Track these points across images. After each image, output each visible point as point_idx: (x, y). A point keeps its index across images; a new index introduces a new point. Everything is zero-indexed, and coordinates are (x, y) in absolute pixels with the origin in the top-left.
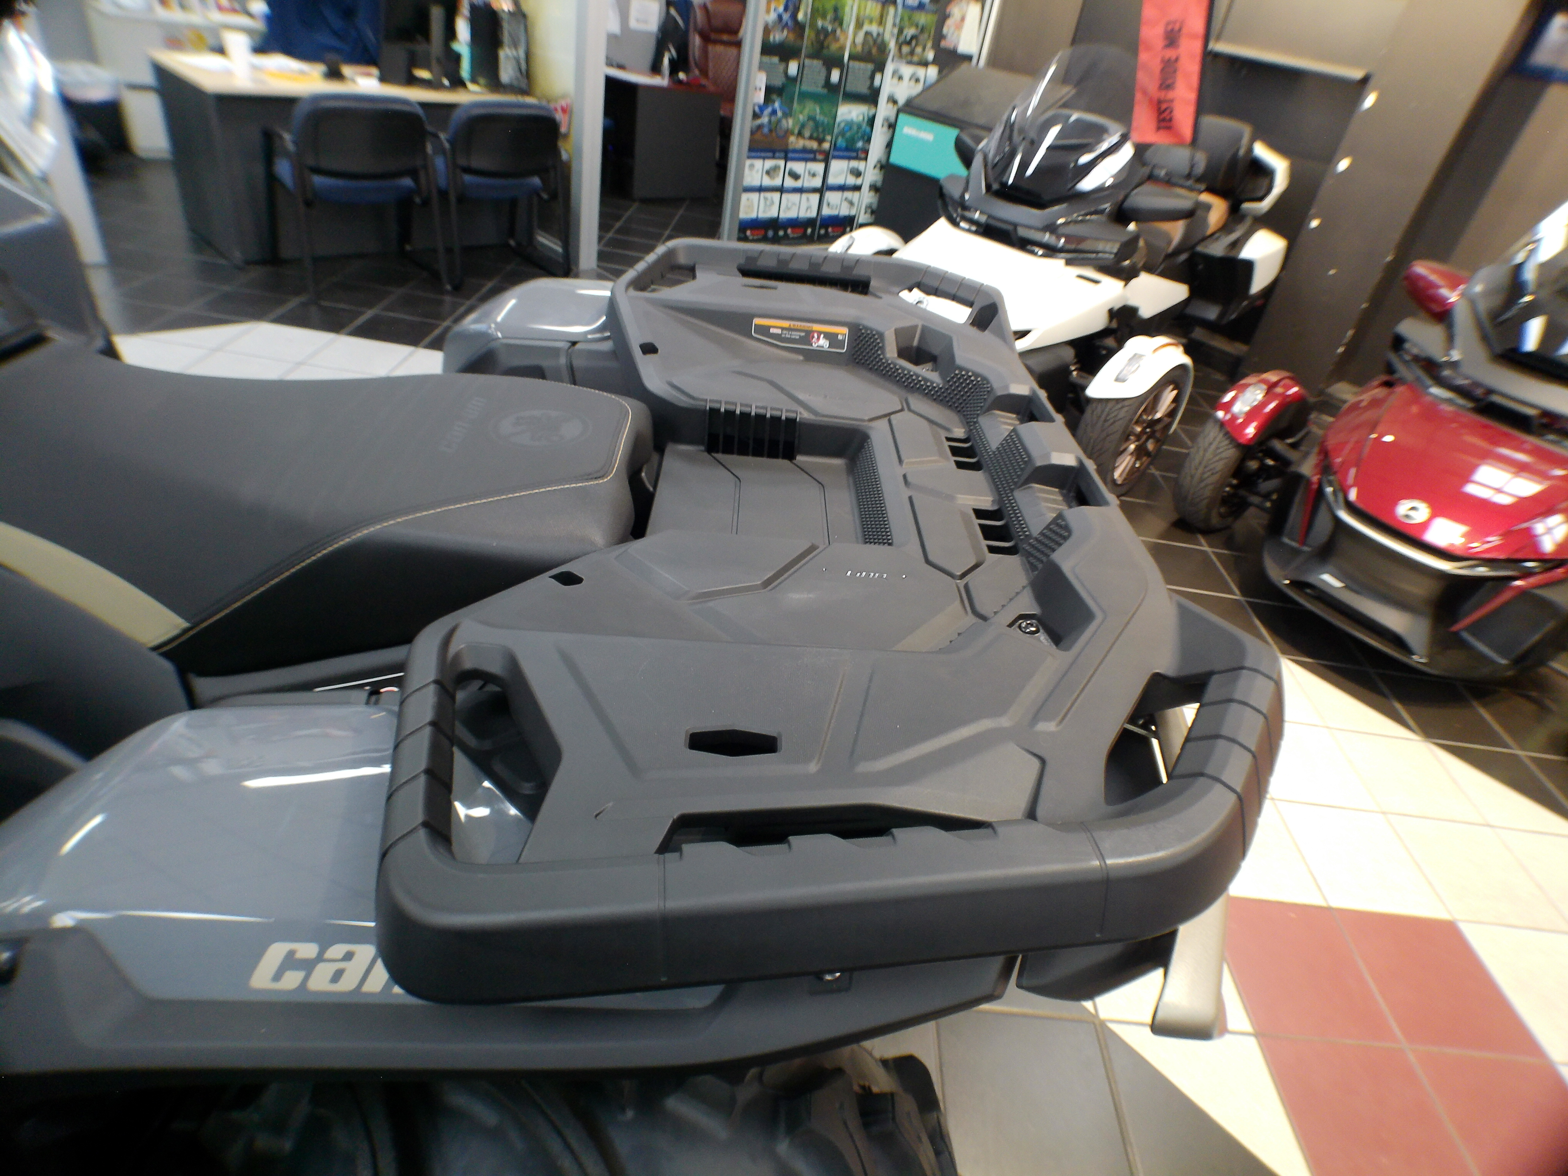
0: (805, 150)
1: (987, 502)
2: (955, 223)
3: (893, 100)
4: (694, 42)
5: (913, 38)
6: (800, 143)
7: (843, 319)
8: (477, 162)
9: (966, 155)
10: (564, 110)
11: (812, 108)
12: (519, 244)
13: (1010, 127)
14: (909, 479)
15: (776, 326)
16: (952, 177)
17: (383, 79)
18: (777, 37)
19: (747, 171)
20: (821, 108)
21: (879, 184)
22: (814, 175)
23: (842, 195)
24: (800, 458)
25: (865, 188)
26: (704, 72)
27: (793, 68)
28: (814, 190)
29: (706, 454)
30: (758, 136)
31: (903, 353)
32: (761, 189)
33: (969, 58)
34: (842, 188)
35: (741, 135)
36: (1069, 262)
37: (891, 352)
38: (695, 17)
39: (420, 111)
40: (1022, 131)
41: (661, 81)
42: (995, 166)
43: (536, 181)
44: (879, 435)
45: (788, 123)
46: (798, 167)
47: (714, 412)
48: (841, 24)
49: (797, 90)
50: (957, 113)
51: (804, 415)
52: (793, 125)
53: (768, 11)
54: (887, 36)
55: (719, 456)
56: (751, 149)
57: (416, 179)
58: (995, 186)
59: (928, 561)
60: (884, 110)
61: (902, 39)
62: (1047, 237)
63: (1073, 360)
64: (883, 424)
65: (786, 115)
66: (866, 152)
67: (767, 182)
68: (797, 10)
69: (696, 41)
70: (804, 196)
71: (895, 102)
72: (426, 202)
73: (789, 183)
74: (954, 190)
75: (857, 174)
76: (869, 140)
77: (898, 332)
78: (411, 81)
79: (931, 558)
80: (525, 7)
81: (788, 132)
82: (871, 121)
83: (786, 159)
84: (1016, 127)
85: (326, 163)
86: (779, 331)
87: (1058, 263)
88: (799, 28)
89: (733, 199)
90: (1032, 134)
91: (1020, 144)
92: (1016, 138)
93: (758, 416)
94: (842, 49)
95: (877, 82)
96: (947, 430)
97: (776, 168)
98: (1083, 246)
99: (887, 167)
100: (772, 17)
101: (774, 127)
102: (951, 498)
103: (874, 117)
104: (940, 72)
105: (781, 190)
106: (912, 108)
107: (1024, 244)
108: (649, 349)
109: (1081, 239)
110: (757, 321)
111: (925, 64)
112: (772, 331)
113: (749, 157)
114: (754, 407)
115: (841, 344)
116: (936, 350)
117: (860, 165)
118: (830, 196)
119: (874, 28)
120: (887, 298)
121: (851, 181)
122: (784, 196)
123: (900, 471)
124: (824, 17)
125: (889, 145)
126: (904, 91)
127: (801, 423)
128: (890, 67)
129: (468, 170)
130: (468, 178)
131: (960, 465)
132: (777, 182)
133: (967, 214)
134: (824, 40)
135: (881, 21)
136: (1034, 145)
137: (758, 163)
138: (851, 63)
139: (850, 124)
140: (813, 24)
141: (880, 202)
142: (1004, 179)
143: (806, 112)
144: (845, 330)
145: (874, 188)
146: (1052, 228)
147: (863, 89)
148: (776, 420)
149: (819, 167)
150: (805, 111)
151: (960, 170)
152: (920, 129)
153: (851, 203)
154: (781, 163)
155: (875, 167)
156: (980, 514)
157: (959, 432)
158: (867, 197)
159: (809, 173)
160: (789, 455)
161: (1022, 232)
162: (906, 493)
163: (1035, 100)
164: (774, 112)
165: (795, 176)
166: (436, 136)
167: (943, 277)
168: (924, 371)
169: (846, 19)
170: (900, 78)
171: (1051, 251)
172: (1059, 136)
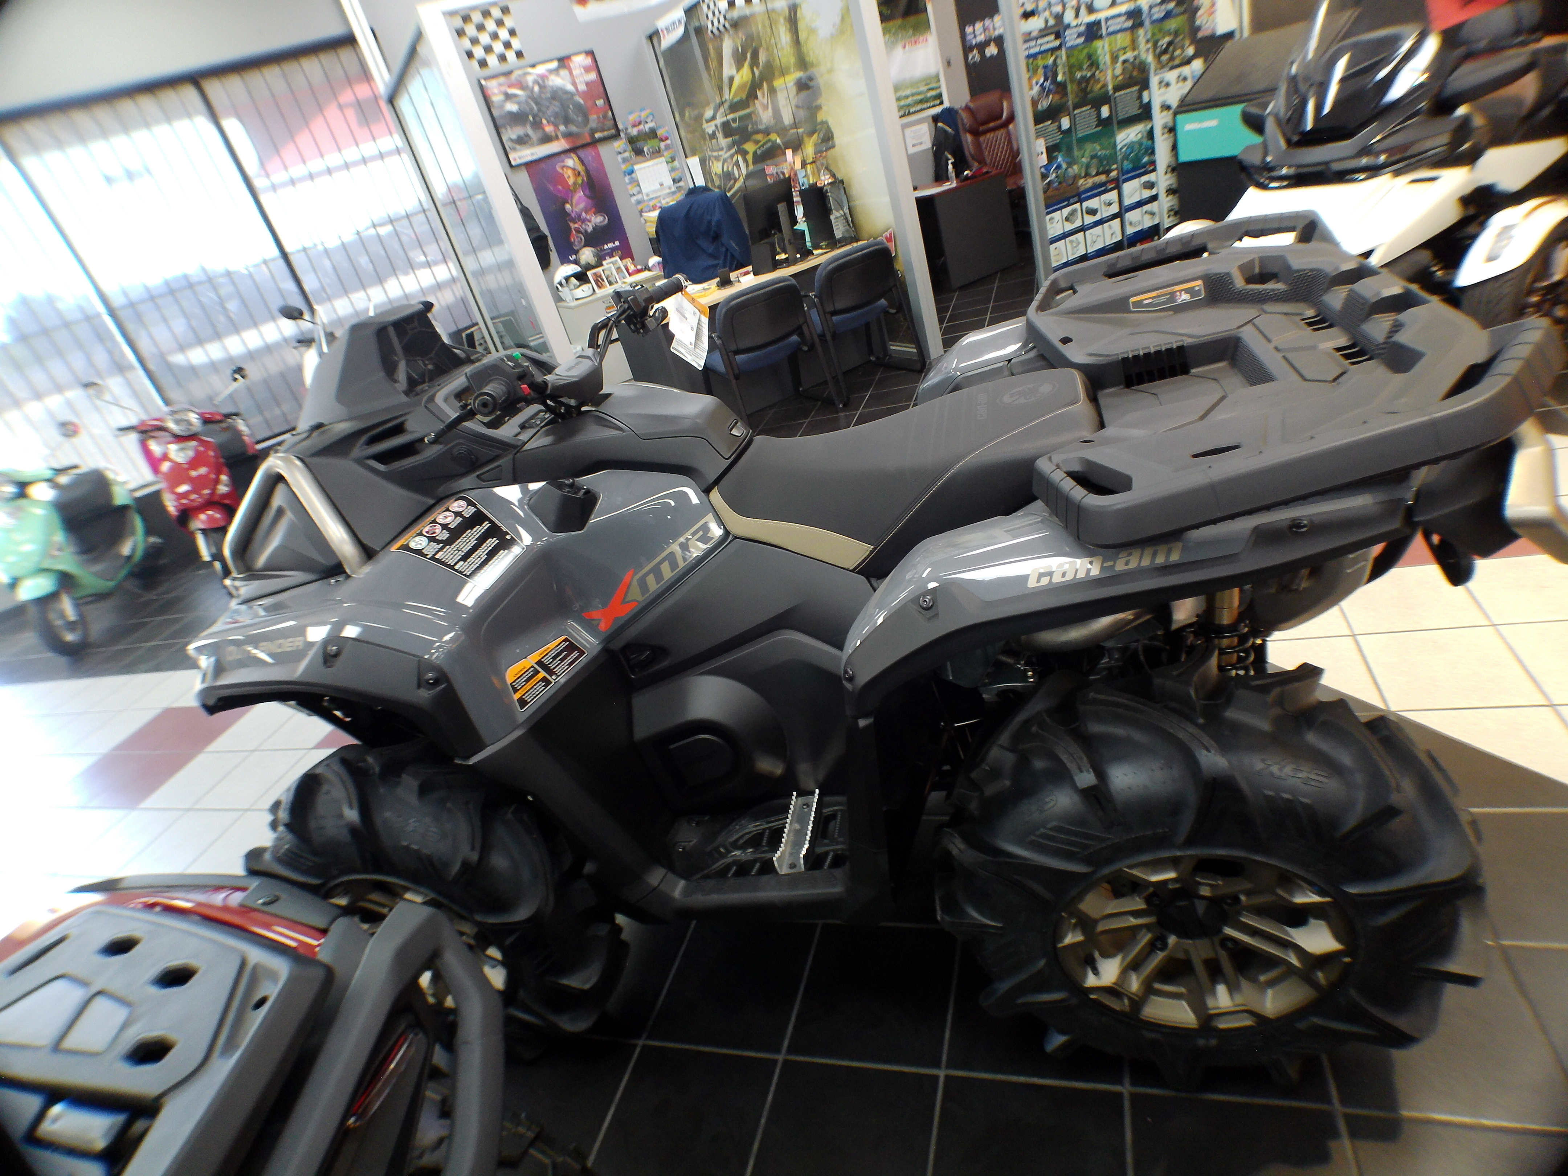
0: (1095, 186)
1: (1343, 341)
2: (1264, 187)
3: (1166, 107)
4: (967, 140)
5: (1170, 44)
6: (1090, 182)
7: (1196, 276)
8: (839, 305)
9: (1255, 123)
10: (889, 239)
11: (1095, 148)
12: (878, 358)
13: (1293, 81)
14: (1280, 347)
15: (1146, 298)
16: (1248, 149)
17: (756, 274)
18: (1044, 104)
19: (1049, 226)
20: (1100, 145)
21: (1174, 186)
22: (1110, 204)
23: (1142, 210)
24: (1194, 371)
25: (1162, 195)
26: (981, 161)
27: (1065, 123)
28: (1114, 217)
29: (1126, 389)
30: (1049, 193)
31: (1249, 280)
32: (1064, 236)
33: (1230, 35)
34: (1139, 204)
35: (1036, 199)
36: (1397, 173)
37: (1239, 282)
38: (962, 120)
39: (794, 282)
40: (1307, 79)
41: (951, 185)
42: (1289, 120)
43: (883, 302)
44: (1249, 336)
45: (1074, 170)
46: (1093, 203)
47: (1125, 360)
48: (1098, 68)
49: (1074, 138)
50: (1235, 90)
51: (1187, 341)
52: (1080, 170)
53: (1031, 88)
54: (1143, 56)
55: (1136, 387)
56: (1047, 207)
57: (801, 334)
58: (1295, 138)
59: (1305, 380)
60: (1160, 119)
61: (1158, 50)
62: (1364, 161)
63: (1432, 261)
64: (1249, 327)
65: (1070, 165)
66: (1153, 163)
67: (1069, 227)
68: (1055, 75)
69: (968, 138)
70: (1106, 225)
71: (1168, 108)
72: (812, 347)
73: (1089, 219)
74: (1255, 159)
75: (1150, 185)
76: (1153, 153)
77: (1241, 268)
78: (776, 265)
79: (1308, 377)
80: (840, 176)
81: (1076, 178)
82: (1150, 134)
83: (1081, 201)
84: (1300, 79)
85: (742, 345)
86: (1150, 301)
87: (1384, 181)
88: (1061, 87)
89: (1043, 255)
90: (1318, 78)
91: (1308, 91)
92: (1303, 87)
93: (1156, 352)
94: (1105, 86)
95: (1146, 99)
96: (1301, 314)
97: (1073, 212)
98: (1410, 152)
99: (1178, 168)
100: (1036, 89)
101: (1061, 180)
102: (1314, 347)
103: (1152, 128)
104: (1205, 61)
105: (1083, 229)
106: (1187, 106)
107: (1342, 177)
108: (1066, 341)
109: (1405, 147)
110: (1132, 300)
111: (1188, 62)
112: (1145, 302)
113: (1048, 213)
114: (1151, 347)
115: (1198, 293)
116: (1275, 270)
117: (1151, 177)
118: (1130, 216)
119: (1129, 55)
120: (1224, 252)
121: (1147, 194)
122: (1087, 232)
123: (1271, 346)
124: (1080, 69)
125: (1174, 148)
126: (1174, 95)
127: (1188, 347)
128: (1154, 81)
129: (834, 313)
130: (835, 318)
131: (1315, 330)
132: (1078, 223)
133: (1275, 174)
134: (1087, 87)
135: (1134, 46)
136: (1323, 88)
137: (1057, 215)
138: (1117, 94)
139: (1131, 146)
140: (1072, 80)
141: (1181, 201)
142: (1301, 129)
143: (1087, 154)
144: (1199, 282)
145: (1170, 191)
146: (1366, 151)
147: (1135, 111)
148: (1169, 351)
149: (1113, 195)
150: (1085, 155)
151: (1255, 139)
152: (1201, 121)
153: (1152, 214)
154: (1077, 206)
155: (1166, 173)
156: (1338, 349)
157: (1310, 313)
158: (1166, 202)
159: (1105, 203)
160: (1185, 370)
161: (1336, 167)
162: (1280, 355)
163: (1313, 43)
164: (1059, 167)
165: (1092, 212)
166: (807, 296)
167: (1265, 219)
168: (1271, 286)
169: (1101, 60)
170: (1168, 85)
171: (1374, 171)
172: (1349, 66)
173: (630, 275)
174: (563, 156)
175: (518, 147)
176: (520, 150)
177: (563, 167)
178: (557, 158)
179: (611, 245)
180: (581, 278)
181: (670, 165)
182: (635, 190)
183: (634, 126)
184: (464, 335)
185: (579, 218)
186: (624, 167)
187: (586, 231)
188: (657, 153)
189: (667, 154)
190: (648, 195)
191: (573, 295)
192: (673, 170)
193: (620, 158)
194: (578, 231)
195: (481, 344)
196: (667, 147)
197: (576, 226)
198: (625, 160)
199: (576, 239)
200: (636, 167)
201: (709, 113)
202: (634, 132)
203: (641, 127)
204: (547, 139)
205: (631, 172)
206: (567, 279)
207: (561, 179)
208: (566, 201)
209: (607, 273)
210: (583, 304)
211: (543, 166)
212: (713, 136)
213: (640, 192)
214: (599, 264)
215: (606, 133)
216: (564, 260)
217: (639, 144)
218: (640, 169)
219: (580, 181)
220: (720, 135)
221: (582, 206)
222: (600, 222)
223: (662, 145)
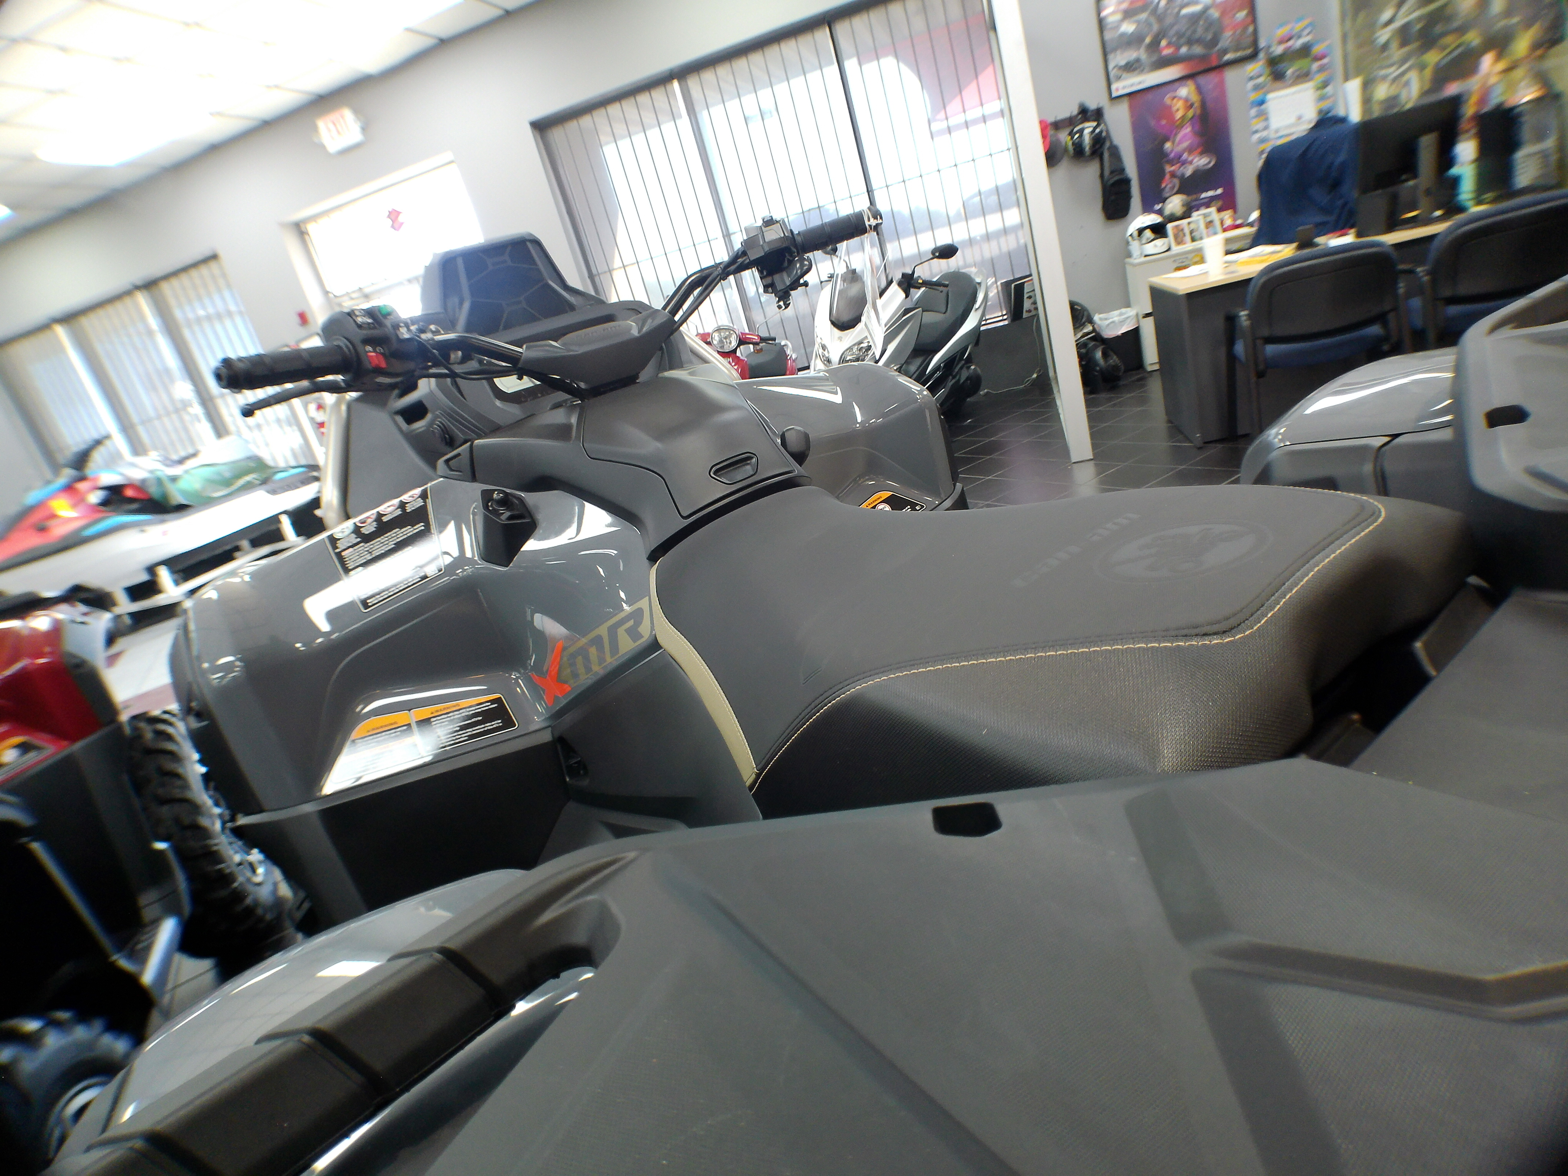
17: (1360, 235)
173: (1225, 230)
174: (1177, 84)
175: (1124, 75)
176: (1126, 79)
177: (1174, 98)
178: (1169, 87)
179: (1210, 193)
180: (1158, 230)
181: (1319, 92)
182: (1260, 126)
183: (1281, 42)
184: (1013, 285)
185: (1178, 159)
186: (1254, 96)
187: (1183, 175)
188: (1303, 76)
189: (1320, 78)
190: (1277, 131)
191: (1142, 251)
192: (1322, 98)
193: (1251, 84)
194: (1173, 175)
195: (1030, 297)
196: (1322, 69)
197: (1173, 168)
198: (1257, 88)
199: (1167, 184)
200: (1270, 96)
201: (1387, 15)
202: (1279, 50)
203: (1290, 43)
204: (1163, 63)
205: (1262, 102)
206: (1141, 231)
207: (1167, 111)
208: (1167, 139)
209: (1192, 226)
210: (1154, 261)
211: (1150, 96)
212: (1385, 47)
213: (1266, 128)
214: (1186, 215)
215: (1239, 54)
216: (1147, 208)
217: (1281, 66)
218: (1274, 98)
219: (1190, 114)
220: (1394, 45)
221: (1185, 144)
222: (1204, 165)
223: (1315, 66)
